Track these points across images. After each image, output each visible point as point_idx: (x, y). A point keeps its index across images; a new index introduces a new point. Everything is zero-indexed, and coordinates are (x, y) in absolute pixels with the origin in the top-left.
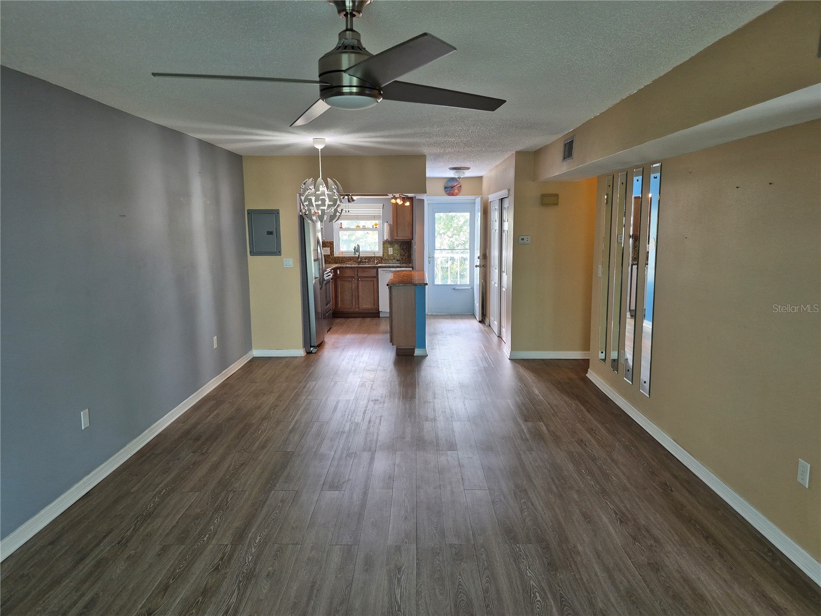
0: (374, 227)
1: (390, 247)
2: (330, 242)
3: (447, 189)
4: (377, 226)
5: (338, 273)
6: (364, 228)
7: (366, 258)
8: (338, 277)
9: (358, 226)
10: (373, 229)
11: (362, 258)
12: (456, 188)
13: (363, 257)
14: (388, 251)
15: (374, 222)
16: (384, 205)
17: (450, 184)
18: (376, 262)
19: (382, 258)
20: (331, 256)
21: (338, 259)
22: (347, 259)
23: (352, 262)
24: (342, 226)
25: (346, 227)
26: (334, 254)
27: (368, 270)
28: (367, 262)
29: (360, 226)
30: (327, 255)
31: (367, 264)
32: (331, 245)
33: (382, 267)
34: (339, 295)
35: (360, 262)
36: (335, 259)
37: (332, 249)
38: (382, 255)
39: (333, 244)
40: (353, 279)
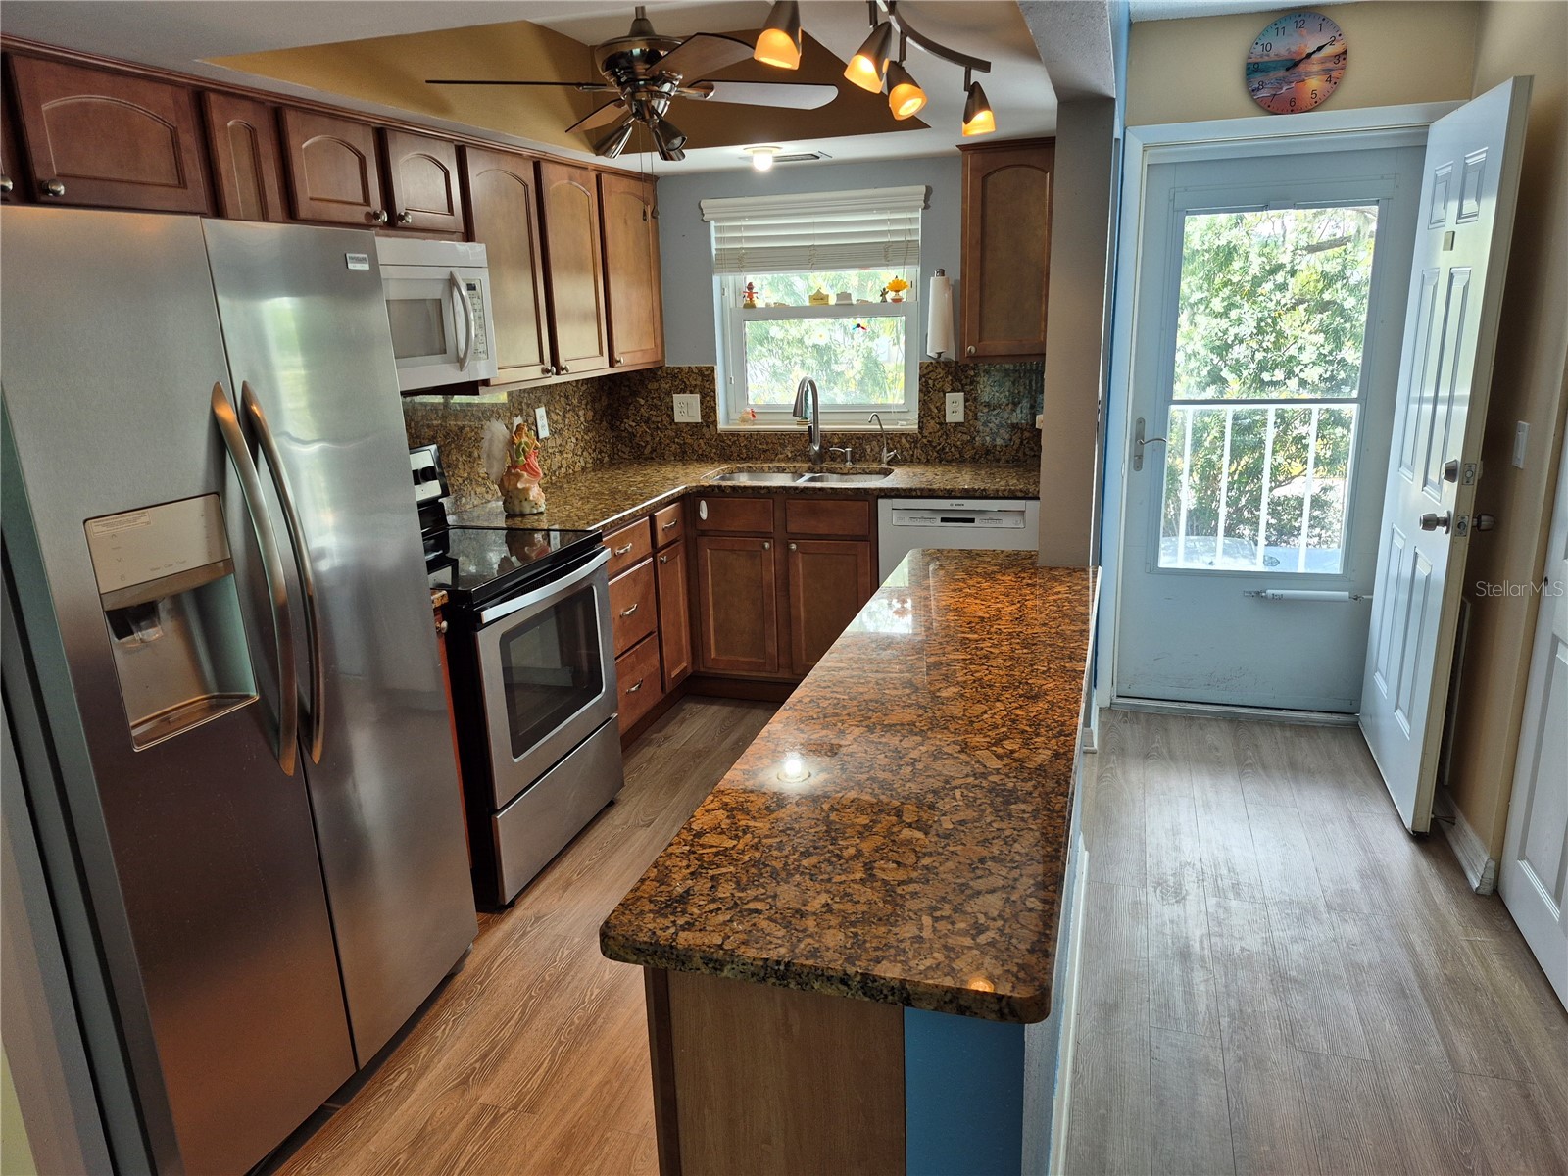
0: (890, 296)
1: (953, 390)
2: (700, 370)
3: (1258, 78)
4: (903, 294)
5: (704, 515)
6: (845, 307)
7: (846, 438)
8: (703, 533)
9: (820, 298)
10: (887, 307)
11: (828, 439)
12: (1314, 66)
13: (834, 434)
14: (941, 409)
15: (887, 275)
16: (929, 192)
17: (1283, 46)
18: (886, 456)
19: (916, 441)
20: (705, 430)
21: (734, 442)
22: (767, 443)
23: (790, 455)
24: (754, 299)
25: (767, 305)
26: (715, 423)
27: (830, 504)
28: (848, 458)
29: (828, 296)
30: (688, 424)
31: (849, 465)
32: (702, 382)
33: (892, 494)
34: (711, 612)
35: (821, 456)
36: (723, 442)
37: (708, 398)
38: (917, 427)
39: (714, 378)
40: (767, 545)
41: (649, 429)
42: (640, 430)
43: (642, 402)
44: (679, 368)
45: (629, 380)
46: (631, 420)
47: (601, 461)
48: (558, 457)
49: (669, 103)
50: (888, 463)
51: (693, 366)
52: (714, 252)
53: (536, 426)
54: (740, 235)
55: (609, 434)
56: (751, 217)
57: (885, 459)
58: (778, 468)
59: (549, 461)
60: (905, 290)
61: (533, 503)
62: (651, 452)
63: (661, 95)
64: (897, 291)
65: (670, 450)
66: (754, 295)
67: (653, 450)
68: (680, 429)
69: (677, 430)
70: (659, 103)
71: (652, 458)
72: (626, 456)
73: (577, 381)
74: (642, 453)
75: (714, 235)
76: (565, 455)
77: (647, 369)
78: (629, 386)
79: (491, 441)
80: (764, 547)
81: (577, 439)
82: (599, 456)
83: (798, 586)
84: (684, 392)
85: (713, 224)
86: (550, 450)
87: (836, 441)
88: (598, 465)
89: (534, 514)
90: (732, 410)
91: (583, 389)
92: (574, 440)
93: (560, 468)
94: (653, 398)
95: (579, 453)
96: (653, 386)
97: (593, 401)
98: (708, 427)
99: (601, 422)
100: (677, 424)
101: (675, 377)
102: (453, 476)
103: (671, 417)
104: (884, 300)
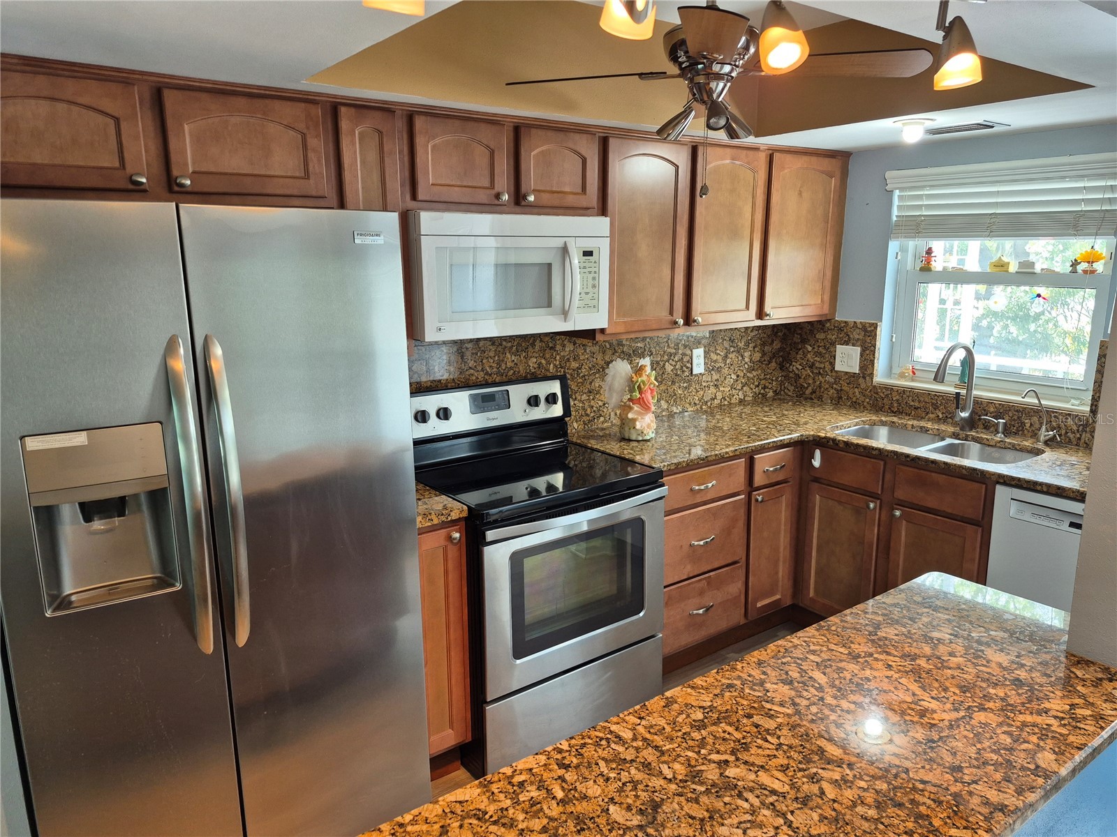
0: (1082, 267)
2: (864, 325)
4: (1098, 266)
5: (816, 463)
6: (1027, 275)
7: (1002, 409)
8: (816, 480)
9: (999, 265)
10: (1077, 276)
11: (981, 407)
13: (991, 402)
15: (1079, 246)
19: (1085, 425)
20: (861, 380)
21: (887, 395)
22: (919, 401)
23: (941, 416)
24: (933, 263)
25: (944, 268)
26: (871, 375)
27: (941, 479)
28: (1000, 429)
29: (1009, 263)
30: (846, 373)
31: (1000, 436)
32: (866, 337)
33: (1013, 483)
34: (814, 553)
35: (971, 423)
36: (877, 393)
37: (868, 352)
38: (1088, 409)
39: (876, 334)
40: (872, 505)
41: (813, 373)
42: (804, 373)
43: (810, 348)
44: (846, 322)
45: (801, 328)
46: (799, 363)
47: (764, 396)
48: (713, 390)
49: (729, 84)
50: (1046, 443)
51: (858, 321)
52: (895, 219)
53: (692, 364)
54: (921, 203)
55: (778, 374)
56: (932, 187)
57: (1042, 438)
58: (921, 428)
59: (702, 393)
60: (1103, 261)
61: (640, 432)
62: (811, 393)
63: (719, 77)
64: (1091, 263)
65: (827, 394)
66: (933, 259)
67: (813, 392)
68: (839, 376)
69: (837, 377)
70: (718, 84)
71: (812, 399)
72: (790, 394)
73: (747, 328)
74: (804, 393)
75: (896, 202)
76: (722, 389)
77: (817, 321)
78: (800, 334)
79: (614, 376)
80: (868, 507)
81: (738, 376)
82: (762, 391)
83: (899, 553)
84: (847, 344)
85: (897, 193)
86: (704, 384)
87: (992, 410)
88: (761, 399)
89: (638, 441)
90: (895, 365)
91: (753, 334)
92: (734, 377)
93: (713, 399)
94: (819, 346)
95: (739, 387)
96: (821, 336)
97: (764, 344)
98: (864, 378)
99: (770, 362)
100: (837, 372)
101: (840, 330)
102: (593, 399)
103: (832, 364)
104: (1074, 271)
